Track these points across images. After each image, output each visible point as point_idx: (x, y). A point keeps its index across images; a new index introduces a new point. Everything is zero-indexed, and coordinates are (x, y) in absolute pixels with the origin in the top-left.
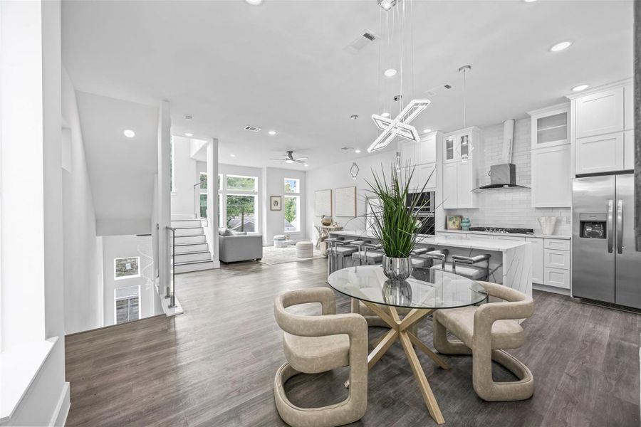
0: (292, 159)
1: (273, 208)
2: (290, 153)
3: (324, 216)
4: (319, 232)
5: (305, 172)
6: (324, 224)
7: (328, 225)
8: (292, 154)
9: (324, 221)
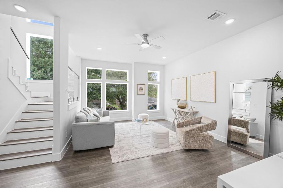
0: (147, 42)
1: (139, 92)
2: (146, 36)
3: (179, 100)
4: (175, 113)
5: (164, 66)
6: (179, 107)
7: (184, 108)
8: (148, 38)
9: (180, 105)
